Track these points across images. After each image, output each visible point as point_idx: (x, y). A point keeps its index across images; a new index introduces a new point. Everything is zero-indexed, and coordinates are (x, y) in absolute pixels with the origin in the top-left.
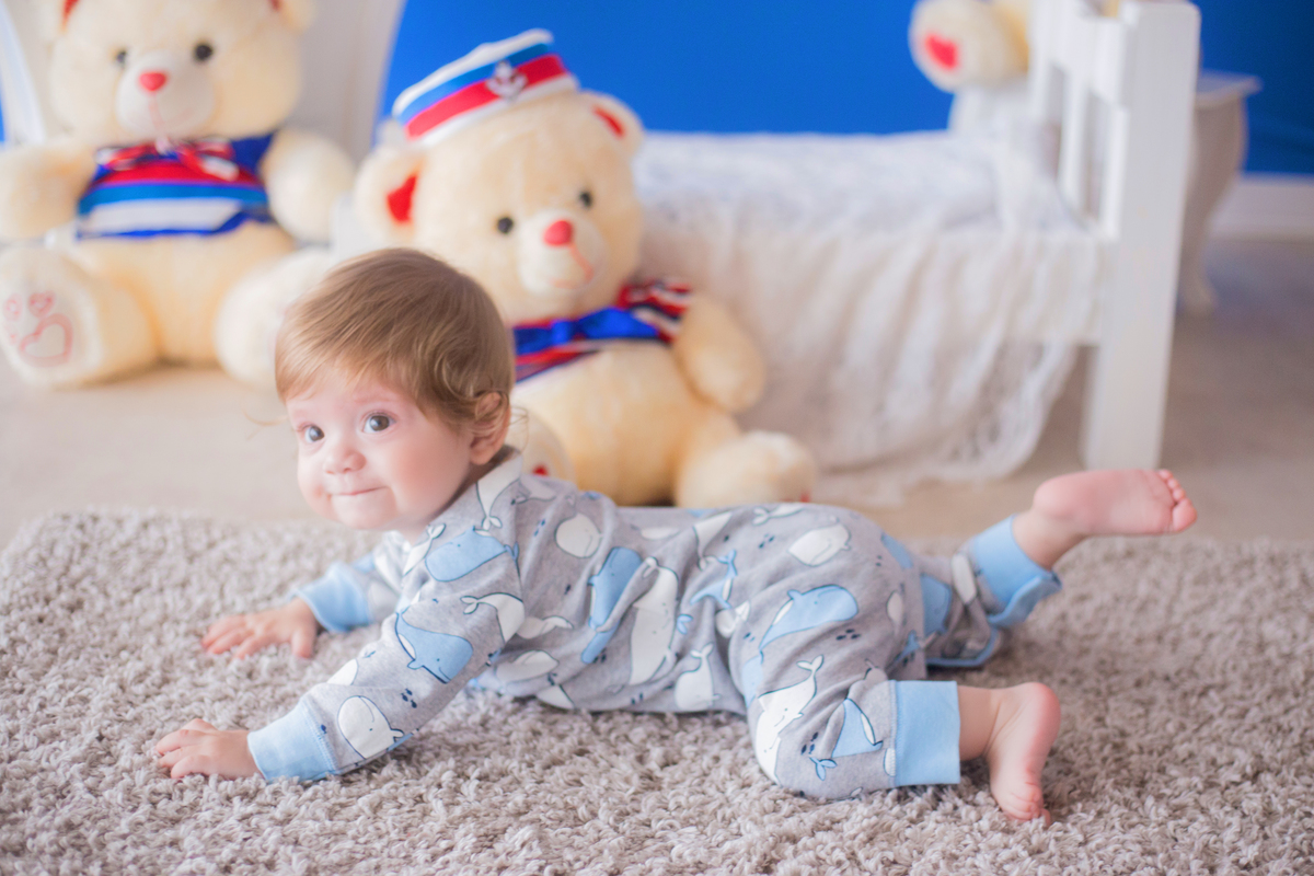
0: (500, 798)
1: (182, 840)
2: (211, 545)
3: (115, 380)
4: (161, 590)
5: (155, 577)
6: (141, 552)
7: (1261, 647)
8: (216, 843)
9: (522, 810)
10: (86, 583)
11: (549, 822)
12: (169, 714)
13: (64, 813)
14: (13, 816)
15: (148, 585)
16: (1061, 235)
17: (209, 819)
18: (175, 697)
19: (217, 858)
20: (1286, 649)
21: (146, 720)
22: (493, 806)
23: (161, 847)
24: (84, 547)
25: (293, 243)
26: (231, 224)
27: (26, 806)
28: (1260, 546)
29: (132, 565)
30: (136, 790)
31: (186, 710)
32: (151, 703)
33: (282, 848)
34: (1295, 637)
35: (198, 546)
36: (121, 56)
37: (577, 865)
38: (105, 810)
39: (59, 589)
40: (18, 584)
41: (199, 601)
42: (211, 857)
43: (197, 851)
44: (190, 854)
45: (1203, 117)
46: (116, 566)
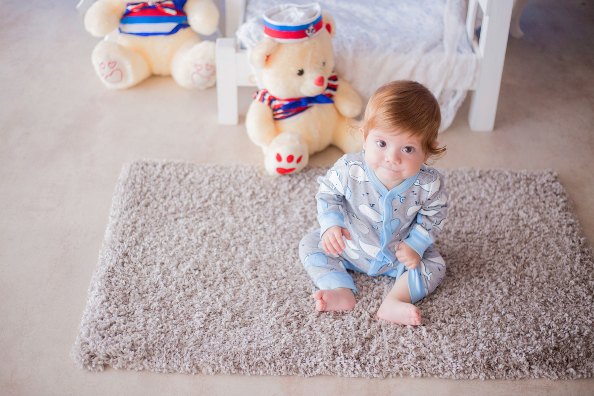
0: (285, 287)
1: (194, 304)
2: (186, 175)
4: (173, 197)
6: (164, 180)
8: (204, 306)
9: (291, 292)
10: (148, 194)
11: (299, 296)
12: (183, 253)
13: (159, 294)
14: (144, 296)
15: (168, 195)
17: (201, 295)
18: (184, 245)
19: (206, 312)
20: (525, 222)
21: (177, 256)
22: (283, 290)
23: (189, 307)
24: (145, 178)
26: (176, 30)
27: (147, 291)
29: (162, 186)
30: (178, 285)
31: (188, 251)
32: (177, 248)
34: (529, 217)
35: (181, 177)
37: (308, 313)
38: (170, 293)
39: (141, 198)
40: (128, 197)
41: (185, 202)
42: (203, 311)
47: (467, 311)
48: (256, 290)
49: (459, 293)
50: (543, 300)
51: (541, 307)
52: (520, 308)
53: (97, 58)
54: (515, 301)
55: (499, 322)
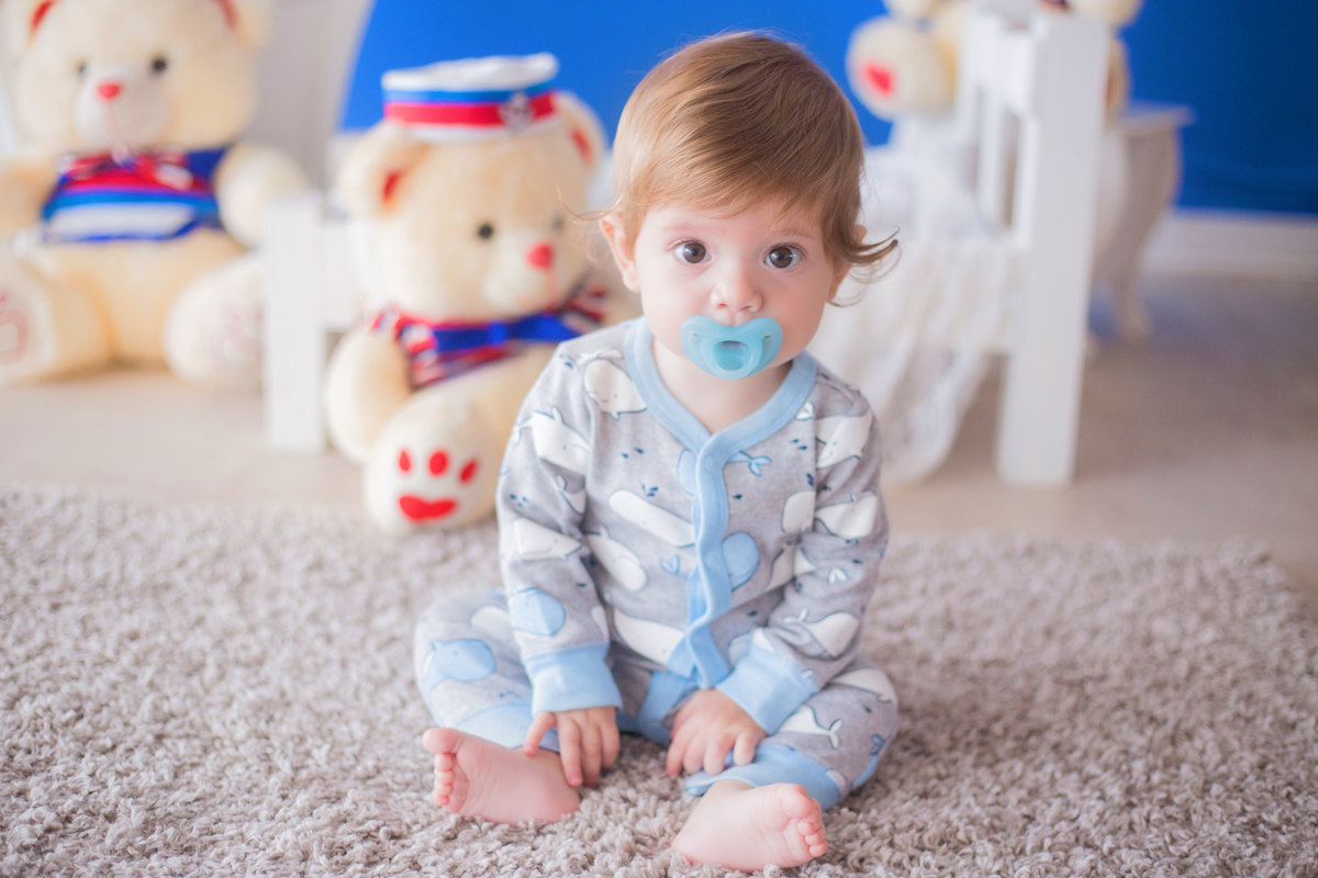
0: (352, 762)
1: (30, 790)
2: (124, 522)
4: (66, 561)
5: (62, 550)
6: (55, 527)
7: (1148, 641)
8: (62, 795)
9: (372, 774)
11: (396, 787)
12: (45, 674)
15: (55, 556)
16: (973, 245)
17: (61, 772)
18: (55, 659)
19: (60, 809)
20: (1173, 644)
21: (22, 680)
22: (343, 769)
23: (8, 796)
25: (243, 248)
26: (184, 231)
28: (1163, 549)
31: (63, 671)
32: (32, 664)
33: (122, 800)
34: (1184, 633)
35: (111, 523)
36: (81, 69)
37: (415, 828)
41: (99, 572)
42: (51, 806)
43: (41, 801)
44: (34, 803)
47: (979, 837)
48: (254, 768)
49: (953, 795)
50: (1244, 820)
51: (1239, 835)
52: (1167, 839)
54: (1148, 821)
55: (1093, 868)
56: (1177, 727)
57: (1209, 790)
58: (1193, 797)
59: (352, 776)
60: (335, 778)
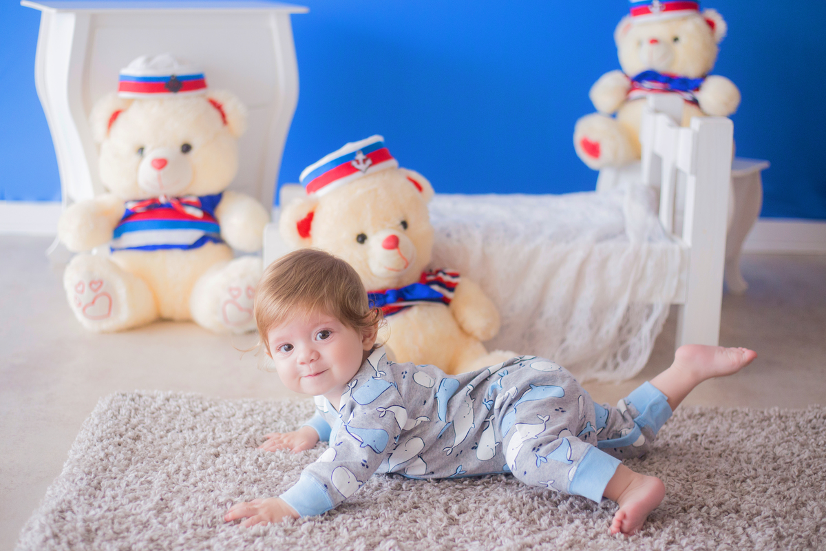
1: (213, 546)
2: (204, 410)
3: (133, 329)
6: (167, 412)
7: (775, 459)
10: (140, 427)
11: (402, 539)
13: (148, 534)
14: (122, 535)
15: (174, 429)
16: (660, 245)
21: (184, 492)
24: (136, 409)
25: (234, 254)
26: (199, 243)
27: (128, 530)
28: (773, 411)
29: (163, 419)
30: (184, 524)
34: (793, 454)
35: (198, 410)
36: (141, 150)
38: (170, 533)
39: (127, 430)
40: (105, 427)
41: (201, 436)
45: (737, 182)
46: (155, 419)
53: (72, 278)
56: (797, 501)
57: (819, 530)
58: (811, 534)
59: (378, 535)
60: (370, 536)
